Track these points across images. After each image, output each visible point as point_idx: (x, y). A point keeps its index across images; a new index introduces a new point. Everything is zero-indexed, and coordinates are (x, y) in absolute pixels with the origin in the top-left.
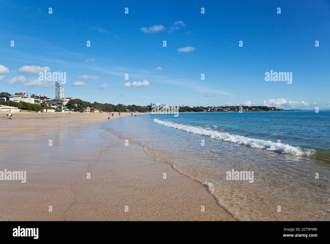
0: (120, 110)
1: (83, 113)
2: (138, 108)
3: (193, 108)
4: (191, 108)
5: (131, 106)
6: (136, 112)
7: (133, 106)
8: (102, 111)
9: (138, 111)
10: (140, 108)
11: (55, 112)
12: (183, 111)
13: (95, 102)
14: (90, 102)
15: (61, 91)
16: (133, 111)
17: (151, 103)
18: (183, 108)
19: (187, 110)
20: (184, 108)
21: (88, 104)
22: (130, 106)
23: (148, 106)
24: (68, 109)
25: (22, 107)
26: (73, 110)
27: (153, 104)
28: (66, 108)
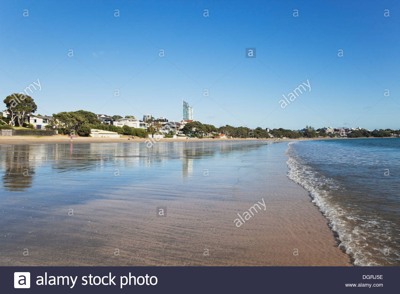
0: (258, 135)
1: (203, 139)
2: (286, 132)
3: (373, 132)
4: (368, 132)
5: (278, 130)
6: (284, 138)
7: (281, 129)
8: (231, 137)
9: (286, 137)
10: (289, 132)
11: (164, 137)
12: (357, 137)
13: (227, 126)
14: (213, 126)
15: (189, 112)
16: (279, 136)
17: (307, 126)
18: (356, 132)
19: (363, 134)
20: (358, 131)
21: (210, 128)
22: (276, 129)
23: (303, 129)
24: (184, 135)
25: (123, 131)
26: (190, 135)
27: (309, 127)
28: (181, 133)
